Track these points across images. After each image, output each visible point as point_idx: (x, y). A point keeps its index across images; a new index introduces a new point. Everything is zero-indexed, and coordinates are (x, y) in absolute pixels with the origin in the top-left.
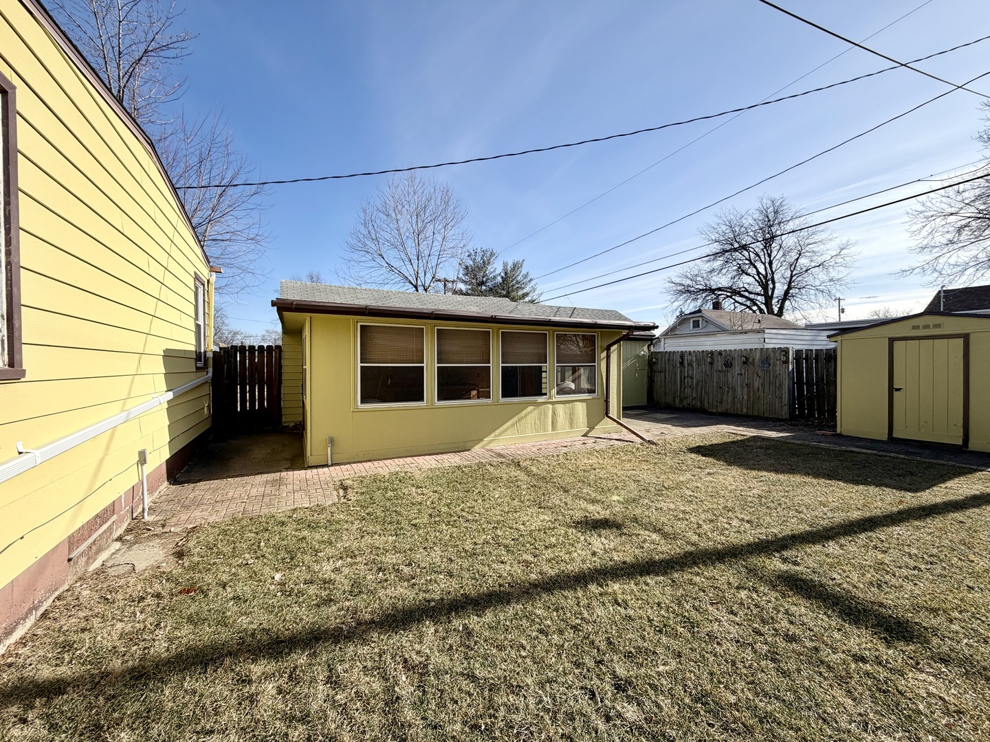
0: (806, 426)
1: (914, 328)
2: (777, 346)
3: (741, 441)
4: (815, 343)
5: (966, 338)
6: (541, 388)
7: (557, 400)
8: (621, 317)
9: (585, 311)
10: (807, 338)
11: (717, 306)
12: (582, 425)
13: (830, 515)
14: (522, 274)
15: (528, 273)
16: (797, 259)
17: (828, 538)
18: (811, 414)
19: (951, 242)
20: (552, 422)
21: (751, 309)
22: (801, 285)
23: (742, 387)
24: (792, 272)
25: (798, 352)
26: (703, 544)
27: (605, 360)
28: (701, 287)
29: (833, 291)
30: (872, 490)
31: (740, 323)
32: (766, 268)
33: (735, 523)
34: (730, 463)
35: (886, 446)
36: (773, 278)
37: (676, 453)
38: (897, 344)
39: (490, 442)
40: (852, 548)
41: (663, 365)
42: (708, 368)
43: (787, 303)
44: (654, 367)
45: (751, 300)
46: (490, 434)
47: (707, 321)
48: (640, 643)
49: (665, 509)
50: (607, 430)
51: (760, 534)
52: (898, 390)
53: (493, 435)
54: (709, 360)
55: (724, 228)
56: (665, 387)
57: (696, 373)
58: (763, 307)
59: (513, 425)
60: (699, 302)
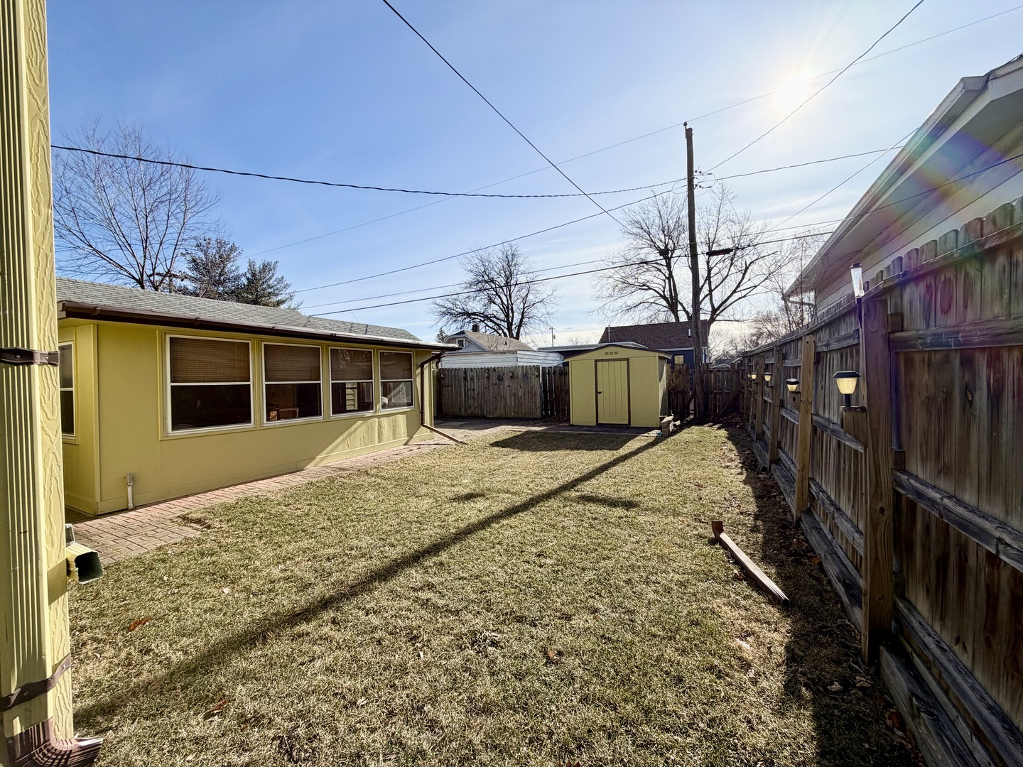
0: (552, 421)
1: (606, 354)
2: (532, 364)
3: (520, 435)
4: (546, 362)
5: (628, 360)
6: (346, 406)
7: (384, 413)
8: (410, 336)
9: (378, 329)
10: (542, 358)
11: (475, 329)
12: (403, 434)
13: (586, 467)
14: (274, 278)
15: (283, 278)
16: (527, 295)
17: (591, 477)
18: (552, 413)
19: (611, 296)
20: (379, 434)
21: (498, 332)
22: (530, 315)
23: (510, 396)
24: (524, 304)
25: (544, 368)
26: (536, 493)
27: (420, 376)
28: (460, 311)
29: (549, 322)
30: (599, 452)
31: (495, 345)
32: (507, 300)
33: (544, 480)
34: (522, 450)
35: (596, 429)
36: (512, 307)
37: (484, 448)
38: (599, 364)
39: (322, 460)
40: (601, 479)
41: (450, 380)
42: (486, 382)
43: (522, 328)
44: (442, 382)
45: (498, 325)
46: (322, 451)
47: (470, 342)
48: (536, 538)
49: (501, 480)
50: (422, 437)
51: (561, 482)
52: (600, 393)
53: (325, 452)
54: (486, 375)
55: (477, 261)
56: (452, 400)
57: (476, 385)
58: (506, 331)
59: (343, 441)
60: (459, 325)
